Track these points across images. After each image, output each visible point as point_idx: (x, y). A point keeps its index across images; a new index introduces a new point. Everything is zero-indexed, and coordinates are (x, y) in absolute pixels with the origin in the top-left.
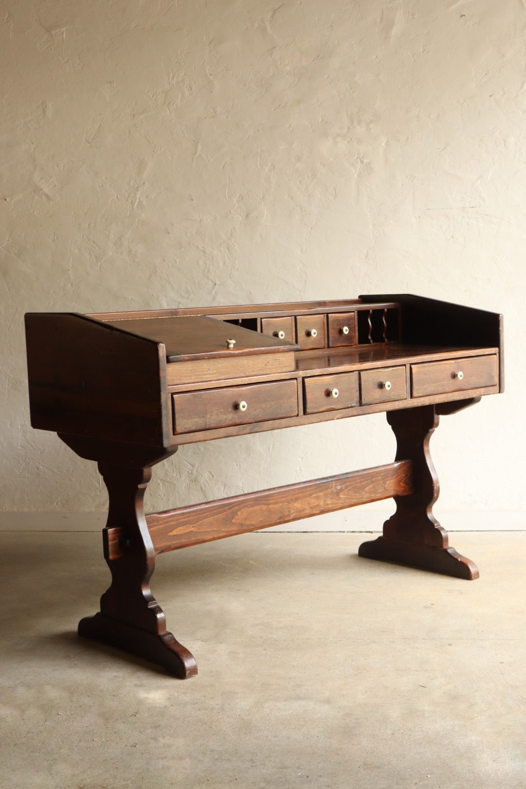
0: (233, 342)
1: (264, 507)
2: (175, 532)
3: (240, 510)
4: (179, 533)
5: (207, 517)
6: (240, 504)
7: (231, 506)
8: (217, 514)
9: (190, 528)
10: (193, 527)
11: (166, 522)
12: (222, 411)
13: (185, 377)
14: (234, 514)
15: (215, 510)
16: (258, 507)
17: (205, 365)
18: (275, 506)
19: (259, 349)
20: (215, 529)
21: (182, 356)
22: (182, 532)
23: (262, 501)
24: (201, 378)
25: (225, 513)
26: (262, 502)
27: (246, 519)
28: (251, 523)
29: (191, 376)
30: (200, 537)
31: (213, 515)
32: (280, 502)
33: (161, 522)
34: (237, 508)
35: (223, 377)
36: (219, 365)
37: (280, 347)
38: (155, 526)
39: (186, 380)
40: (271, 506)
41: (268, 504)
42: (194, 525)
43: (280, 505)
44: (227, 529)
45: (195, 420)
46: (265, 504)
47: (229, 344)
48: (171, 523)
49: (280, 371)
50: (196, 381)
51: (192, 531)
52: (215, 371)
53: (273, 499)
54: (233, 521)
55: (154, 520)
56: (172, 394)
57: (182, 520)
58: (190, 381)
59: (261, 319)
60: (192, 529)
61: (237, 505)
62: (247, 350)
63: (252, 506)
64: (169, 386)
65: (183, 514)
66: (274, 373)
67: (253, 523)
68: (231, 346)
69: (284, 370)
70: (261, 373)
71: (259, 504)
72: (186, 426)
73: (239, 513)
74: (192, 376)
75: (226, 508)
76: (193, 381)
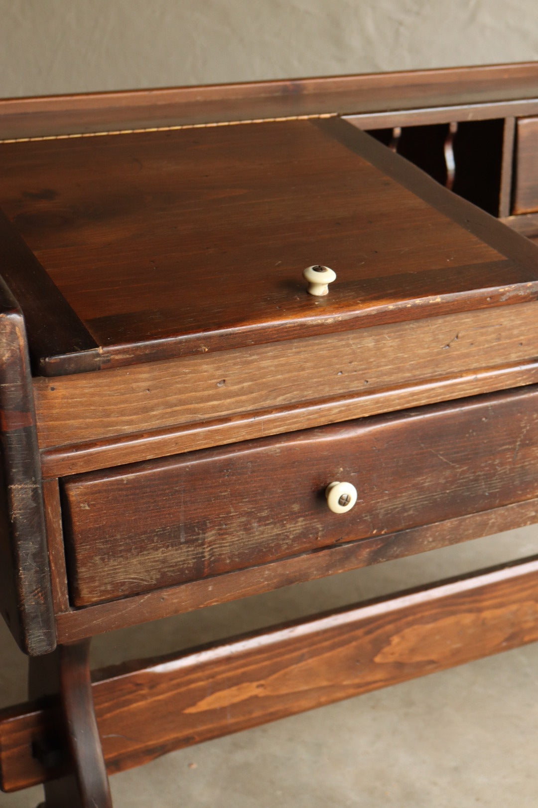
0: (329, 276)
1: (468, 619)
2: (204, 705)
3: (397, 631)
4: (216, 706)
5: (301, 659)
6: (400, 619)
7: (372, 626)
8: (332, 647)
9: (252, 690)
10: (258, 686)
11: (179, 685)
12: (264, 514)
13: (122, 413)
14: (380, 644)
15: (326, 640)
16: (449, 621)
17: (205, 367)
18: (498, 612)
19: (418, 301)
20: (325, 683)
21: (100, 350)
22: (226, 703)
23: (463, 604)
24: (195, 411)
25: (354, 644)
26: (464, 607)
27: (413, 651)
28: (426, 658)
29: (146, 410)
30: (279, 707)
31: (312, 654)
32: (514, 602)
33: (163, 686)
34: (390, 628)
35: (280, 401)
36: (265, 363)
37: (501, 289)
38: (144, 697)
39: (130, 423)
40: (487, 614)
41: (480, 610)
42: (262, 682)
43: (514, 607)
44: (357, 681)
45: (159, 555)
46: (470, 611)
47: (310, 285)
48: (193, 686)
49: (498, 361)
50: (170, 422)
51: (256, 697)
52: (246, 384)
53: (495, 597)
54: (378, 659)
55: (138, 685)
56: (63, 482)
57: (225, 675)
58: (145, 426)
59: (517, 119)
60: (260, 692)
61: (390, 622)
62: (372, 308)
63: (435, 618)
64: (50, 452)
65: (229, 659)
66: (476, 371)
67: (433, 657)
68: (321, 291)
69: (514, 357)
70: (428, 372)
71: (453, 613)
72: (121, 578)
73: (395, 640)
74: (152, 409)
75: (359, 632)
76: (155, 424)
